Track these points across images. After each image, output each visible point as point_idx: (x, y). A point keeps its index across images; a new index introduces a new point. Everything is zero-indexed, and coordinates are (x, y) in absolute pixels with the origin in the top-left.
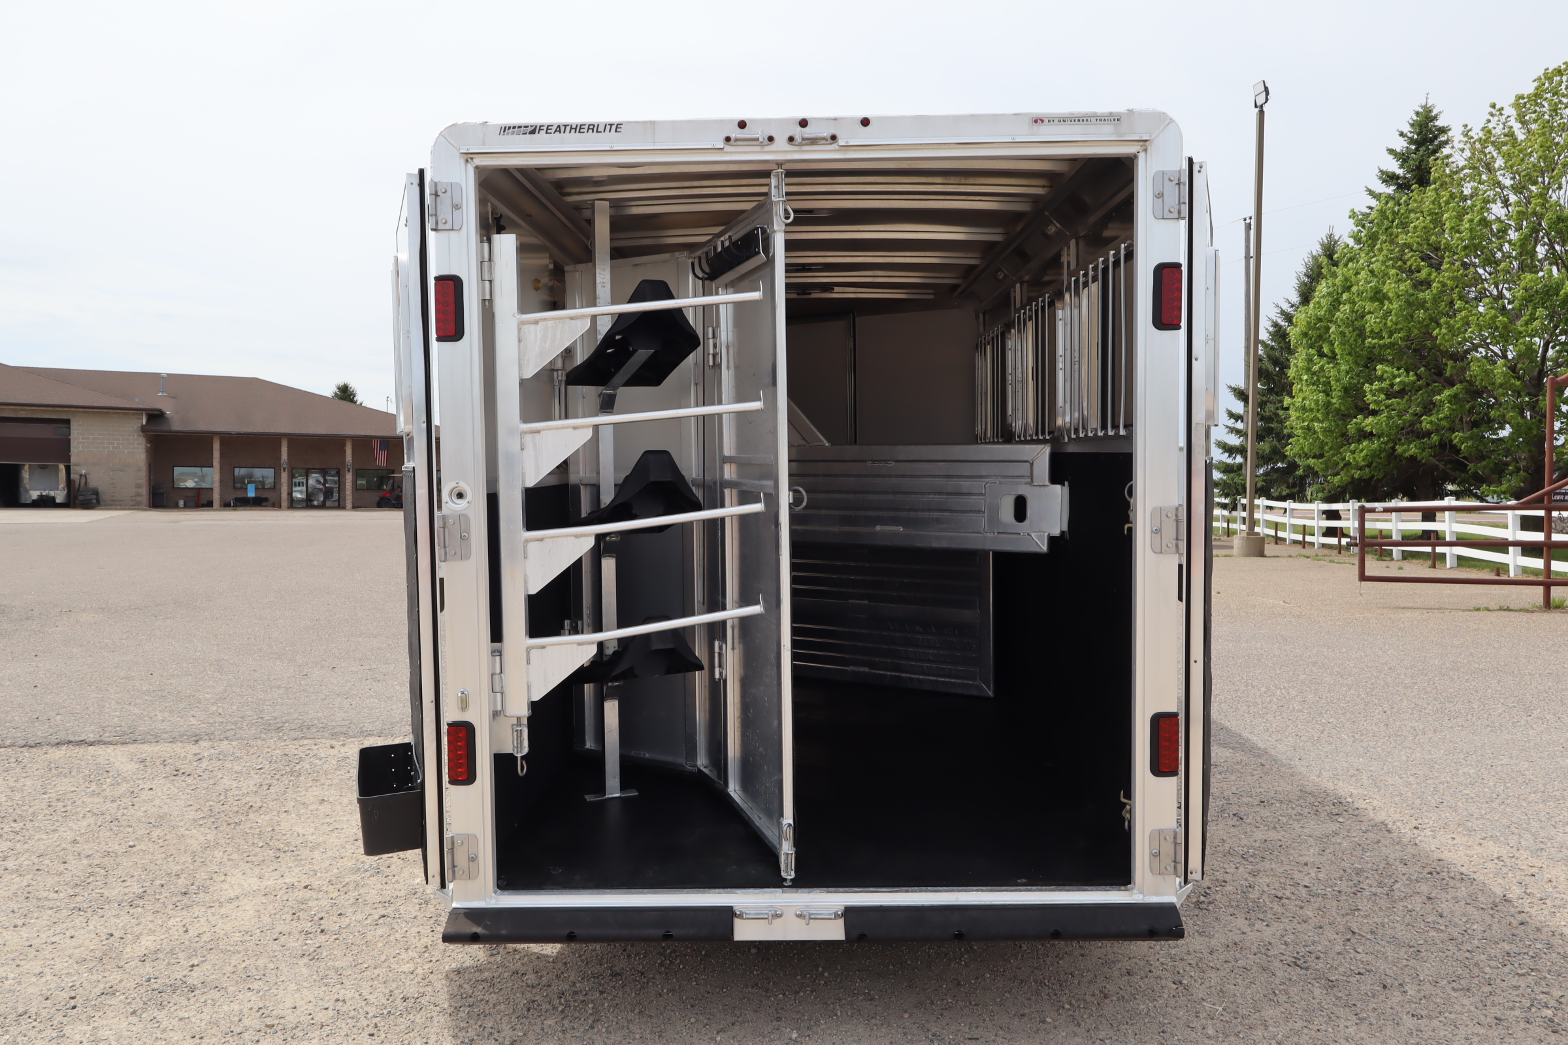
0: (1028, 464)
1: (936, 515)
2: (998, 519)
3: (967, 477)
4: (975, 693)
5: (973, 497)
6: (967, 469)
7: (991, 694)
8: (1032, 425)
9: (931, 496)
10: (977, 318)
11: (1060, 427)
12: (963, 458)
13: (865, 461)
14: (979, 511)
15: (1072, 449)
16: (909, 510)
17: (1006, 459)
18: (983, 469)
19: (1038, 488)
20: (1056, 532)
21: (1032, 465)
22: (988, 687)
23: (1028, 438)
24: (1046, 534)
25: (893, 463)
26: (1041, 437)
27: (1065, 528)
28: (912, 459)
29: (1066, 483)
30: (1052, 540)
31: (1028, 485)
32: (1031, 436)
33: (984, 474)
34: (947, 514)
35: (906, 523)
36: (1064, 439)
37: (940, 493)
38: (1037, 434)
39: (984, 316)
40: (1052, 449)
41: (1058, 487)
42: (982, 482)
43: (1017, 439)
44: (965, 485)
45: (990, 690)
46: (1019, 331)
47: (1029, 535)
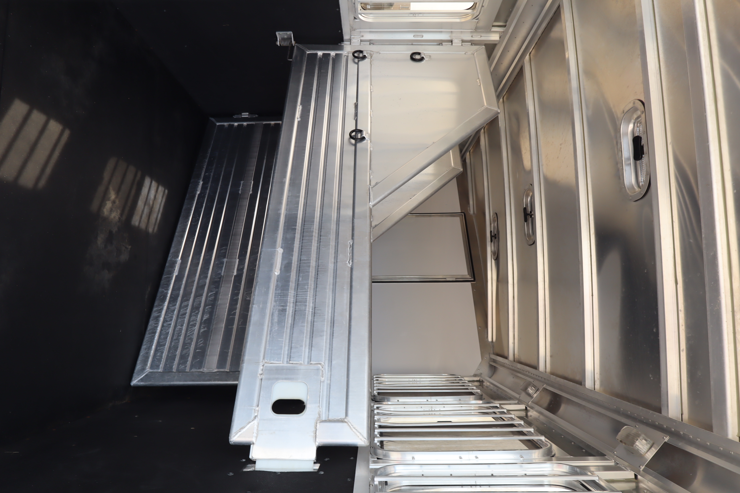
0: (343, 416)
1: (290, 309)
2: (277, 379)
3: (331, 344)
4: (138, 367)
5: (307, 350)
6: (340, 343)
7: (134, 382)
8: (389, 421)
9: (311, 305)
10: (475, 375)
11: (389, 457)
12: (352, 338)
13: (353, 239)
14: (290, 357)
15: (360, 472)
16: (298, 280)
17: (351, 389)
18: (340, 361)
19: (314, 429)
20: (254, 454)
21: (342, 421)
22: (142, 380)
23: (376, 418)
24: (254, 440)
25: (350, 265)
26: (377, 431)
27: (260, 466)
28: (354, 284)
29: (317, 466)
30: (245, 448)
31: (317, 416)
32: (379, 420)
33: (333, 362)
34: (290, 322)
35: (284, 281)
36: (374, 462)
37: (314, 314)
38: (380, 427)
39: (477, 381)
40: (363, 448)
41: (313, 455)
42: (325, 361)
43: (375, 406)
44: (323, 342)
45: (138, 381)
46: (481, 408)
47: (255, 417)
